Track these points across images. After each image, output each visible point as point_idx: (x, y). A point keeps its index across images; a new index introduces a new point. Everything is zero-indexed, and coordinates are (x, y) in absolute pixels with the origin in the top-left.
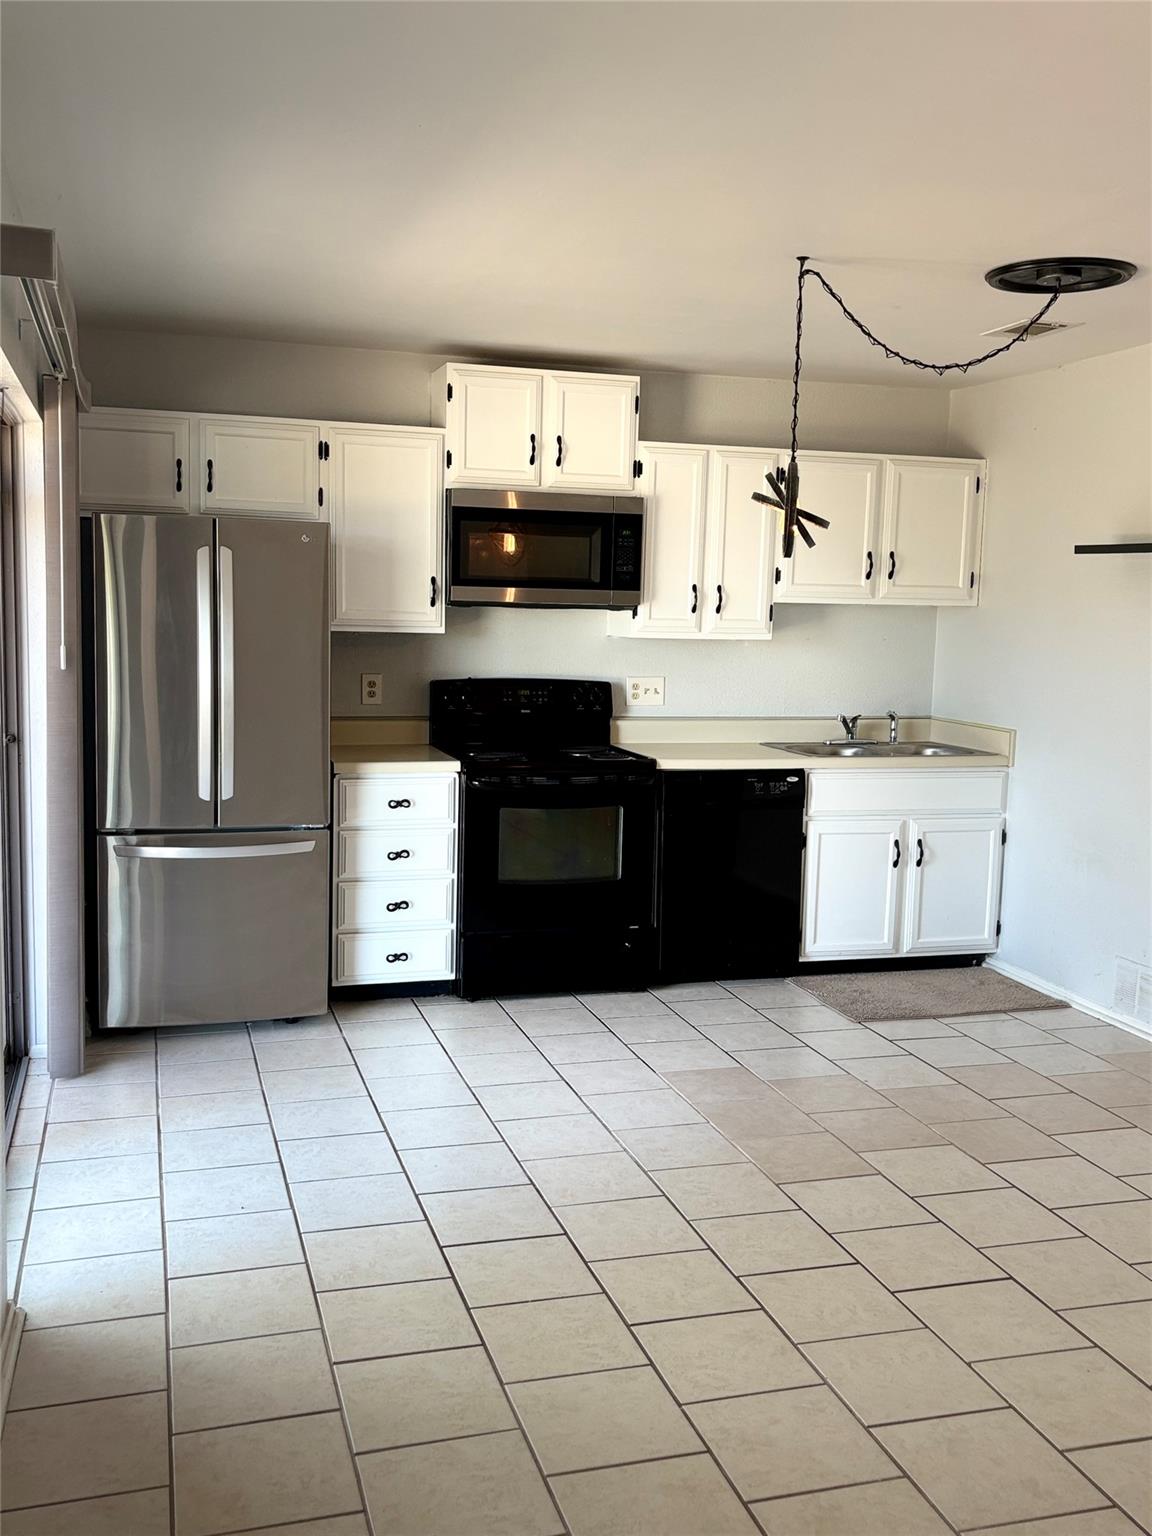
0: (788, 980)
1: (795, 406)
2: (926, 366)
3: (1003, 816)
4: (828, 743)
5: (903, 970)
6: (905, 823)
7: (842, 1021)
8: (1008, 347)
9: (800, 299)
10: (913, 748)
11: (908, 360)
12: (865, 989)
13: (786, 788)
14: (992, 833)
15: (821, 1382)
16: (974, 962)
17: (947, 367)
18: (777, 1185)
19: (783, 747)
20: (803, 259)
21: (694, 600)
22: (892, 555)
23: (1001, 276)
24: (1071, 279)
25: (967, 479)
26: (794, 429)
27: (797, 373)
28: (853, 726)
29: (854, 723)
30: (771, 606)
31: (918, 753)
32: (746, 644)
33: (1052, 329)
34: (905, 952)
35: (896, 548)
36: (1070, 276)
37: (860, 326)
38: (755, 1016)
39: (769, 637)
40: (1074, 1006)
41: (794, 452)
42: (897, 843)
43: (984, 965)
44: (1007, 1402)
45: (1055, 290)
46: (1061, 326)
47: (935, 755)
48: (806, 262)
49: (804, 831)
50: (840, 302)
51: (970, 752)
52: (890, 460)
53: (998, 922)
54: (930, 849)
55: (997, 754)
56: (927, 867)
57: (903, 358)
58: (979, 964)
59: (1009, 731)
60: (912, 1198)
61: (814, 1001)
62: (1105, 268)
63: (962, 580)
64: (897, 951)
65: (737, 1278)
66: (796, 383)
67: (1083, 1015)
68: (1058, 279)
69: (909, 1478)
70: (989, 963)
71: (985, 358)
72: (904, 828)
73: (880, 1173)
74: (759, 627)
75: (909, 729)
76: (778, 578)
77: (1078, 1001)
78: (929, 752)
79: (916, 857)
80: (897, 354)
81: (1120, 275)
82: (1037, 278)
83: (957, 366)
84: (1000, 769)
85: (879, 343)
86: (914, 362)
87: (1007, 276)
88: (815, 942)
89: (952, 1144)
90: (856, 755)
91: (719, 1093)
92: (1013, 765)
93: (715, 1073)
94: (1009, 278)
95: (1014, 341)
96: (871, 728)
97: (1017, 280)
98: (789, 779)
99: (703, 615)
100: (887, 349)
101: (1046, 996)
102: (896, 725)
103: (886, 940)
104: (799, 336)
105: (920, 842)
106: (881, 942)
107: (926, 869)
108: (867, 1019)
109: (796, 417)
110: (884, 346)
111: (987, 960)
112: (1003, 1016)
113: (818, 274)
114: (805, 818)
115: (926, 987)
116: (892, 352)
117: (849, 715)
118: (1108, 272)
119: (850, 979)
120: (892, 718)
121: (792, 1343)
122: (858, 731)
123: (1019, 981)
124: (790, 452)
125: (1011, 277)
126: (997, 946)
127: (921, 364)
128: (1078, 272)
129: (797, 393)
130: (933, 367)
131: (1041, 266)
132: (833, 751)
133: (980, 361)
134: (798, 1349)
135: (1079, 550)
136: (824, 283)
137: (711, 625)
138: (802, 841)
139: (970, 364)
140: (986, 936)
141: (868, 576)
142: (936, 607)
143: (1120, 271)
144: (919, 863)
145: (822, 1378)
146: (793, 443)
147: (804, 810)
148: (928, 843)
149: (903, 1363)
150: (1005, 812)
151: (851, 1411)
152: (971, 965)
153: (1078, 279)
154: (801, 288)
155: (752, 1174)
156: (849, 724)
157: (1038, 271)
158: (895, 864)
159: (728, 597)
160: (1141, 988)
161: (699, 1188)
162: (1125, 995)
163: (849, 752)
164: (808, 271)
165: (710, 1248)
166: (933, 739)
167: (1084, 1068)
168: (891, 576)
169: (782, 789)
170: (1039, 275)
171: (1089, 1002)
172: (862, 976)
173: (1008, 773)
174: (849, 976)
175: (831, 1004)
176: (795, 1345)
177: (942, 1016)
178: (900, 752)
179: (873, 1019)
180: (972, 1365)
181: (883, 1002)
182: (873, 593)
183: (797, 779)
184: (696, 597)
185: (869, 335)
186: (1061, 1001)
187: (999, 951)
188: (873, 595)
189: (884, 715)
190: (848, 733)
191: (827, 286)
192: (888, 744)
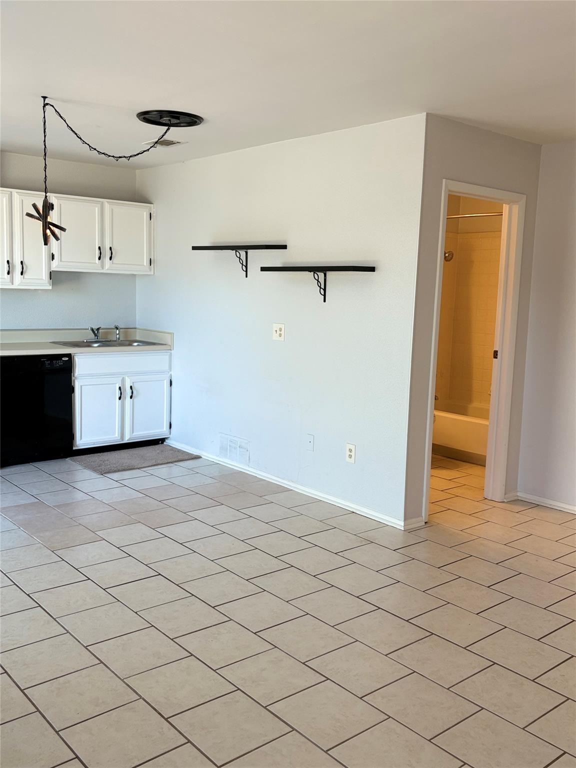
0: (68, 459)
1: (45, 171)
2: (110, 156)
3: (170, 373)
4: (85, 341)
5: (126, 449)
6: (123, 378)
7: (94, 475)
8: (148, 150)
9: (44, 117)
10: (128, 343)
11: (101, 153)
12: (106, 459)
13: (62, 363)
14: (165, 381)
15: (66, 632)
16: (160, 442)
17: (120, 157)
18: (53, 551)
19: (61, 343)
20: (45, 98)
21: (8, 268)
22: (111, 248)
23: (144, 116)
24: (174, 121)
25: (145, 213)
26: (45, 182)
27: (45, 155)
28: (97, 333)
29: (98, 331)
30: (50, 272)
31: (130, 345)
32: (40, 292)
33: (174, 144)
34: (126, 440)
35: (112, 245)
36: (175, 120)
37: (76, 134)
38: (49, 477)
39: (50, 288)
40: (203, 457)
41: (46, 194)
42: (120, 388)
43: (165, 443)
44: (151, 624)
45: (169, 125)
46: (178, 142)
47: (138, 345)
48: (46, 99)
49: (73, 385)
50: (65, 121)
51: (154, 344)
52: (107, 202)
53: (170, 422)
54: (137, 391)
55: (165, 345)
56: (135, 399)
57: (98, 151)
58: (162, 443)
59: (170, 333)
60: (118, 548)
61: (79, 467)
62: (189, 117)
63: (146, 262)
64: (123, 440)
65: (28, 595)
66: (45, 159)
67: (207, 461)
68: (170, 120)
69: (103, 663)
70: (167, 442)
71: (138, 154)
72: (123, 380)
73: (104, 539)
74: (44, 282)
75: (126, 334)
76: (53, 258)
77: (205, 455)
78: (135, 344)
79: (129, 394)
80: (95, 149)
81: (196, 122)
82: (160, 119)
83: (125, 157)
84: (168, 351)
85: (86, 143)
86: (103, 153)
87: (147, 116)
88: (81, 439)
89: (140, 522)
90: (99, 346)
91: (26, 514)
92: (173, 349)
93: (25, 506)
94: (147, 117)
95: (151, 147)
96: (106, 333)
97: (152, 119)
98: (63, 359)
99: (14, 275)
100: (90, 146)
101: (191, 454)
102: (119, 332)
103: (117, 435)
104: (45, 136)
105: (131, 387)
106: (114, 436)
107: (135, 400)
108: (105, 473)
109: (46, 176)
110: (88, 145)
111: (166, 441)
112: (171, 465)
113: (53, 106)
114: (73, 378)
115: (136, 456)
116: (92, 148)
117: (95, 327)
118: (192, 120)
119: (99, 456)
120: (117, 328)
121: (53, 618)
122: (100, 335)
123: (180, 448)
124: (44, 194)
125: (149, 117)
126: (170, 434)
127: (107, 155)
128: (178, 118)
129: (46, 164)
130: (113, 156)
131: (161, 113)
132: (88, 344)
133: (135, 155)
134: (56, 621)
135: (194, 248)
136: (56, 111)
137: (18, 282)
138: (72, 390)
139: (131, 156)
140: (165, 429)
141: (99, 258)
142: (135, 275)
143: (196, 120)
144: (131, 397)
145: (66, 630)
146: (45, 189)
147: (72, 374)
148: (135, 387)
149: (106, 617)
150: (171, 371)
151: (79, 642)
152: (159, 444)
153: (178, 121)
154: (44, 112)
155: (40, 548)
156: (95, 332)
157: (160, 115)
158: (120, 398)
159: (27, 267)
160: (230, 446)
161: (12, 558)
162: (223, 450)
163: (96, 345)
164: (47, 104)
165: (15, 584)
166: (138, 338)
167: (204, 483)
168: (111, 259)
169: (60, 364)
170: (161, 118)
171: (209, 455)
172: (106, 454)
173: (171, 353)
174: (99, 454)
175: (89, 468)
176: (55, 619)
177: (141, 468)
178: (121, 344)
179: (109, 472)
180: (138, 613)
181: (115, 464)
182: (103, 267)
183: (67, 359)
184: (9, 266)
185: (80, 138)
186: (197, 456)
187: (171, 436)
188: (103, 268)
189: (113, 327)
190: (95, 336)
191: (58, 112)
192: (116, 341)
